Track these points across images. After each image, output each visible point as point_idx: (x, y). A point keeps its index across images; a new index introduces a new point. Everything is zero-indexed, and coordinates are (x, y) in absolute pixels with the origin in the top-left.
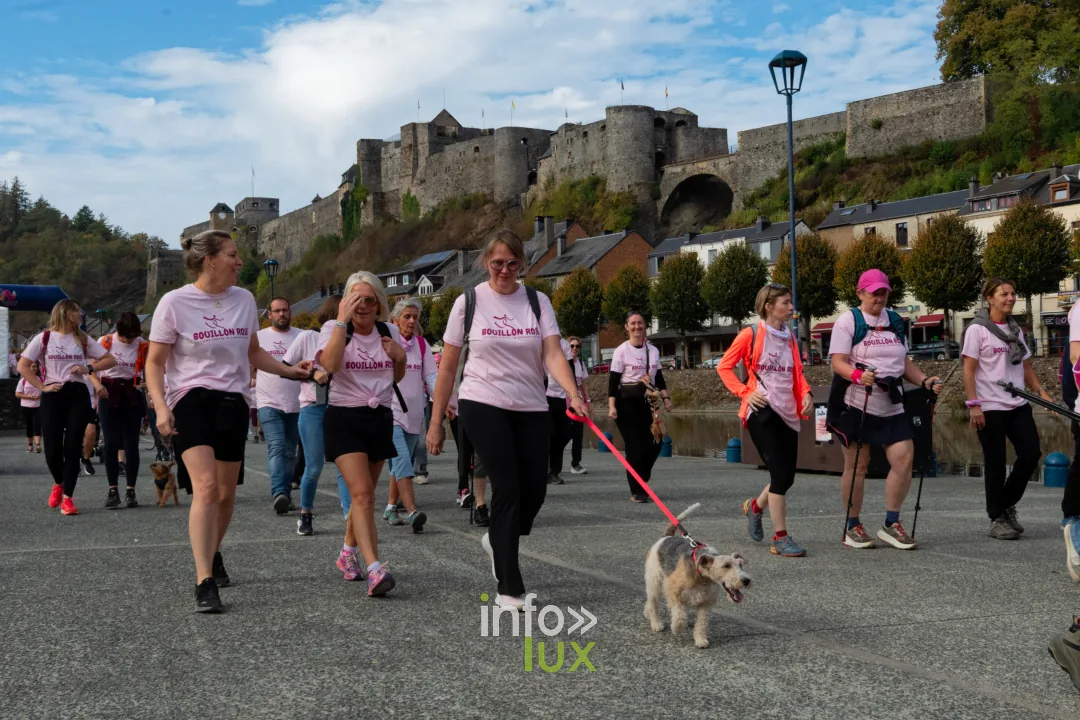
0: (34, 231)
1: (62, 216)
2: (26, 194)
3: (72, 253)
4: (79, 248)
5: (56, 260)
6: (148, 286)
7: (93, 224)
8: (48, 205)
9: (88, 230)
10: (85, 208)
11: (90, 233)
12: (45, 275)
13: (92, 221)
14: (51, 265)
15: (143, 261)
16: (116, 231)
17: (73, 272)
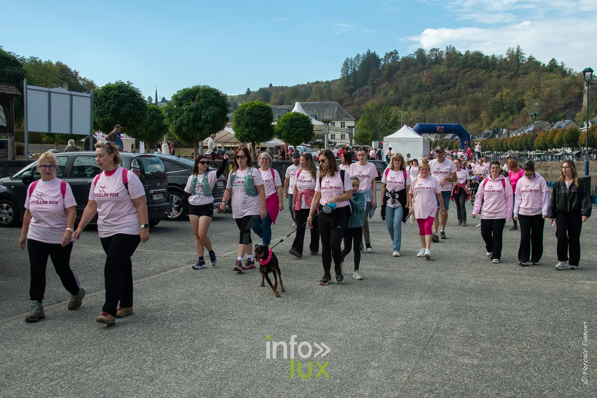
0: (526, 73)
1: (542, 64)
2: (523, 54)
3: (544, 85)
4: (548, 82)
5: (536, 88)
6: (584, 102)
7: (557, 68)
8: (534, 59)
9: (554, 71)
10: (553, 59)
11: (555, 73)
12: (530, 97)
13: (556, 66)
14: (533, 91)
15: (582, 88)
16: (569, 71)
17: (545, 95)
